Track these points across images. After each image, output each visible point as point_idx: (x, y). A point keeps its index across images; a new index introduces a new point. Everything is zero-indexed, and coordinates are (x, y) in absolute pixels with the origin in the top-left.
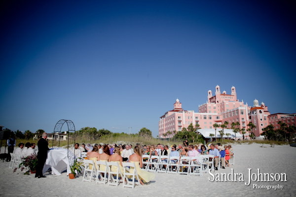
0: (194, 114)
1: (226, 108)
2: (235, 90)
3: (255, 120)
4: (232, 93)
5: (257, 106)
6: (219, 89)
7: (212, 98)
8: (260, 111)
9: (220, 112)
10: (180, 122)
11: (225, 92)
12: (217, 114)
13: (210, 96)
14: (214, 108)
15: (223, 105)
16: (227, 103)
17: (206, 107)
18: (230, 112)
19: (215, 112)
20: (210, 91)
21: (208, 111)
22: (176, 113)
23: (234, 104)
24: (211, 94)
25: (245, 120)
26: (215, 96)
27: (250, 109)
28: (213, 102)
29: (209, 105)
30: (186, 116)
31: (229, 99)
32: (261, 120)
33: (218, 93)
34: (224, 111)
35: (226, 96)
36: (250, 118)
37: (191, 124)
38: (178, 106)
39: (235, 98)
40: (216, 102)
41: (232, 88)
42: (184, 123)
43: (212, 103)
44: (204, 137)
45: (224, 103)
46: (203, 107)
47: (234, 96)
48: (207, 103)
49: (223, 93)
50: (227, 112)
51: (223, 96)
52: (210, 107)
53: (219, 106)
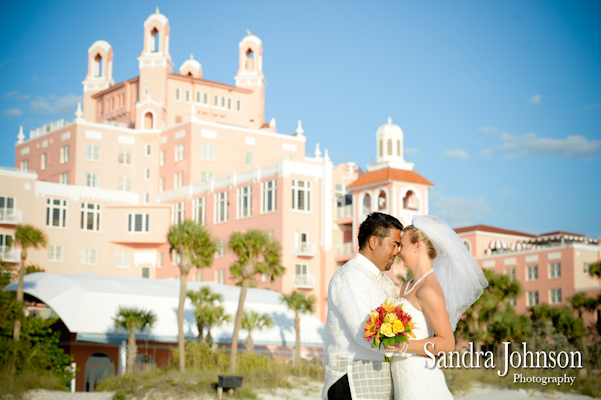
1: (201, 160)
2: (258, 58)
4: (242, 72)
5: (397, 162)
6: (164, 38)
7: (115, 89)
8: (409, 193)
9: (155, 185)
11: (192, 65)
12: (132, 199)
13: (97, 81)
14: (124, 157)
16: (206, 131)
17: (70, 146)
19: (125, 183)
20: (102, 46)
21: (80, 171)
23: (250, 141)
24: (108, 66)
25: (311, 248)
26: (136, 81)
28: (119, 118)
29: (91, 130)
31: (218, 109)
33: (153, 60)
34: (186, 181)
39: (254, 105)
40: (141, 120)
41: (243, 45)
43: (110, 127)
44: (72, 329)
45: (188, 127)
46: (45, 144)
47: (248, 91)
48: (79, 121)
49: (184, 70)
50: (200, 190)
51: (185, 86)
52: (96, 148)
53: (156, 149)
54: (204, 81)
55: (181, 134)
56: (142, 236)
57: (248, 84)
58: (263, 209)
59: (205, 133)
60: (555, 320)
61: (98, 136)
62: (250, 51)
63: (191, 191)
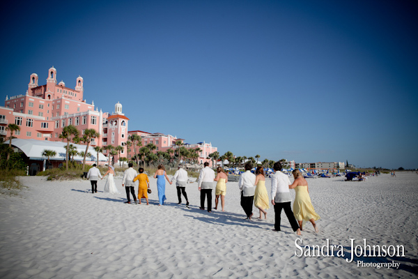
1: (64, 109)
2: (82, 83)
3: (113, 136)
4: (77, 87)
5: (120, 113)
6: (55, 75)
7: (39, 88)
8: (123, 122)
9: (50, 115)
11: (62, 83)
12: (43, 118)
13: (32, 84)
14: (41, 107)
15: (58, 104)
16: (67, 101)
17: (23, 102)
18: (72, 118)
19: (41, 114)
20: (36, 75)
21: (27, 110)
23: (79, 105)
24: (36, 81)
26: (45, 86)
27: (107, 116)
28: (40, 96)
29: (30, 98)
31: (70, 95)
32: (123, 136)
33: (51, 80)
34: (60, 114)
35: (65, 90)
36: (105, 131)
39: (80, 95)
40: (46, 96)
41: (78, 79)
43: (36, 97)
44: (28, 156)
45: (61, 99)
46: (15, 101)
47: (79, 92)
48: (27, 95)
49: (60, 84)
50: (64, 117)
51: (60, 89)
52: (32, 103)
53: (51, 105)
54: (66, 87)
55: (59, 102)
56: (46, 129)
57: (79, 90)
58: (83, 123)
59: (66, 102)
60: (164, 155)
61: (33, 100)
62: (79, 81)
63: (61, 117)
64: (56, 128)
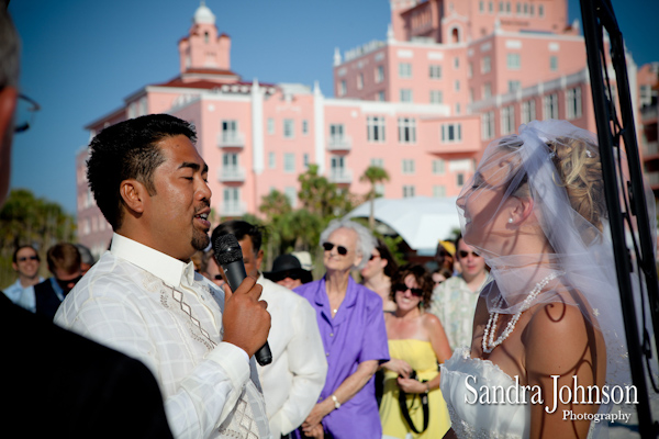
0: (321, 107)
1: (507, 70)
7: (421, 7)
9: (464, 96)
10: (232, 153)
12: (444, 110)
14: (434, 72)
15: (485, 54)
16: (511, 42)
17: (383, 67)
18: (533, 99)
19: (436, 96)
21: (394, 90)
22: (205, 95)
23: (554, 47)
27: (652, 79)
28: (427, 34)
29: (402, 50)
30: (269, 117)
31: (521, 17)
34: (493, 91)
36: (651, 133)
37: (313, 170)
38: (209, 54)
40: (447, 33)
42: (259, 165)
43: (418, 44)
44: (414, 247)
45: (493, 39)
46: (361, 65)
48: (391, 41)
50: (509, 98)
52: (408, 66)
53: (463, 62)
55: (486, 47)
56: (456, 145)
61: (409, 54)
63: (499, 100)
64: (485, 137)
